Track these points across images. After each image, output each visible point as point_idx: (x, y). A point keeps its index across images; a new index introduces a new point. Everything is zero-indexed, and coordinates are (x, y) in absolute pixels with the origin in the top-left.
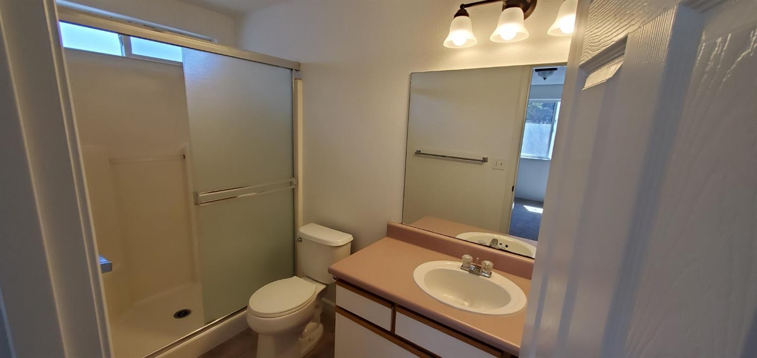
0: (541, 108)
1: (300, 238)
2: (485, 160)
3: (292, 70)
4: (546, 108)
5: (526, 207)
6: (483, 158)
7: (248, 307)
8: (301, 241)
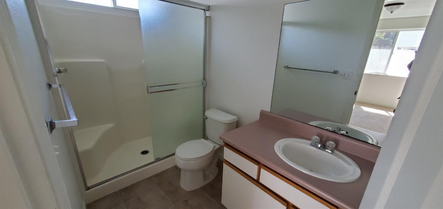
0: (383, 38)
1: (206, 117)
2: (335, 72)
3: (204, 10)
4: (386, 39)
5: (362, 107)
6: (334, 71)
7: (175, 154)
8: (207, 118)
